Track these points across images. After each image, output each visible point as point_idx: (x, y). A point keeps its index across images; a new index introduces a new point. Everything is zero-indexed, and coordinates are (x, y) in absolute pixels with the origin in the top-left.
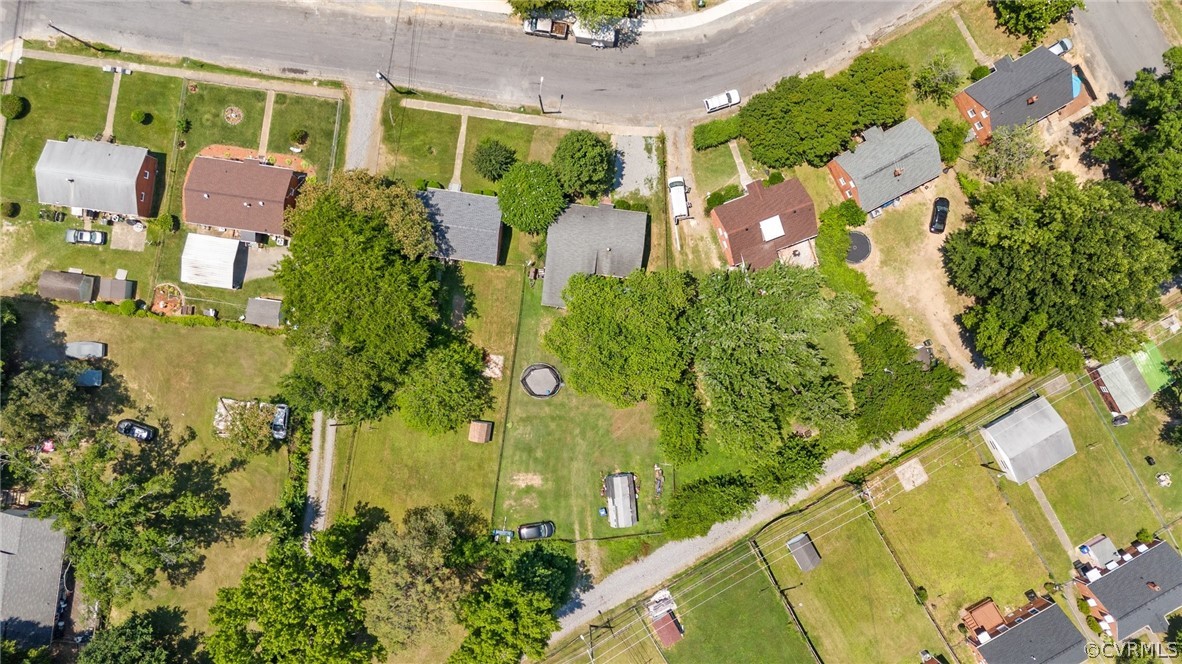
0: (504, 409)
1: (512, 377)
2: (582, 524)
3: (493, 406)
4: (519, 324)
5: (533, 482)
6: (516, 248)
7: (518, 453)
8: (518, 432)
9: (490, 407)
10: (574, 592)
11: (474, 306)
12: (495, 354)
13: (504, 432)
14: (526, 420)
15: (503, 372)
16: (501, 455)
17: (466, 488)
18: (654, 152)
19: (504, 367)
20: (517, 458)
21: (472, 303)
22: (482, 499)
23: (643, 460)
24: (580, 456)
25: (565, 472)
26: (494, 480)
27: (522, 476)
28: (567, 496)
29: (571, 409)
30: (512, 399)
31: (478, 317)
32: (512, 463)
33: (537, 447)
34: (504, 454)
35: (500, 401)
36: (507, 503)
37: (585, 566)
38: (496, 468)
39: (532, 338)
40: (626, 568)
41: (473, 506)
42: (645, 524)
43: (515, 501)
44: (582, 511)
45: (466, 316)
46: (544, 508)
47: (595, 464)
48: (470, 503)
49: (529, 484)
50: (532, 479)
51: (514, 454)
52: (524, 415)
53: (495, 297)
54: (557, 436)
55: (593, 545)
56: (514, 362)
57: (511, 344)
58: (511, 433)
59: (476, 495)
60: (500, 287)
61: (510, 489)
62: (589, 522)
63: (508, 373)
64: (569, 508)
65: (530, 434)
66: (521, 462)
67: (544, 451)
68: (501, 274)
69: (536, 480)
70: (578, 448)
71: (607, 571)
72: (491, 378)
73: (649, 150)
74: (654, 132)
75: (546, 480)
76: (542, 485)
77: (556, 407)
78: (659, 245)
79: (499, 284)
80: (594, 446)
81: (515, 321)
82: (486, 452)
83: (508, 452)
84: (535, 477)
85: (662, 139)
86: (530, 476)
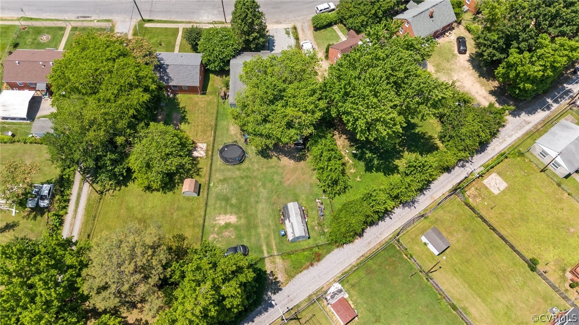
0: (207, 175)
1: (212, 155)
2: (269, 245)
3: (200, 173)
4: (216, 125)
5: (230, 220)
6: (213, 85)
7: (218, 202)
8: (217, 188)
9: (198, 175)
10: (267, 295)
11: (186, 117)
12: (201, 143)
13: (208, 189)
14: (224, 180)
15: (206, 153)
16: (206, 204)
17: (180, 229)
18: (291, 35)
19: (207, 151)
20: (218, 205)
21: (185, 116)
22: (193, 236)
23: (307, 197)
24: (263, 200)
25: (253, 211)
26: (202, 222)
27: (222, 217)
28: (256, 227)
29: (254, 171)
30: (213, 168)
31: (189, 123)
32: (215, 209)
33: (232, 197)
34: (209, 204)
35: (205, 171)
36: (212, 236)
37: (274, 275)
38: (202, 214)
39: (225, 132)
40: (305, 272)
41: (186, 242)
42: (315, 240)
43: (218, 235)
44: (268, 237)
45: (181, 124)
46: (240, 237)
47: (274, 203)
48: (184, 240)
49: (228, 222)
50: (230, 218)
51: (216, 203)
52: (222, 178)
53: (200, 111)
54: (246, 189)
55: (278, 260)
56: (213, 146)
57: (211, 136)
58: (213, 190)
59: (188, 233)
60: (203, 106)
61: (214, 227)
62: (273, 243)
63: (210, 153)
64: (258, 235)
65: (226, 189)
66: (221, 208)
67: (237, 199)
68: (204, 99)
69: (232, 219)
70: (261, 195)
71: (290, 276)
72: (198, 157)
73: (288, 33)
74: (290, 26)
75: (239, 218)
76: (237, 222)
77: (244, 171)
79: (202, 104)
80: (272, 192)
81: (213, 123)
82: (196, 204)
83: (211, 202)
84: (232, 216)
85: (295, 28)
86: (228, 216)
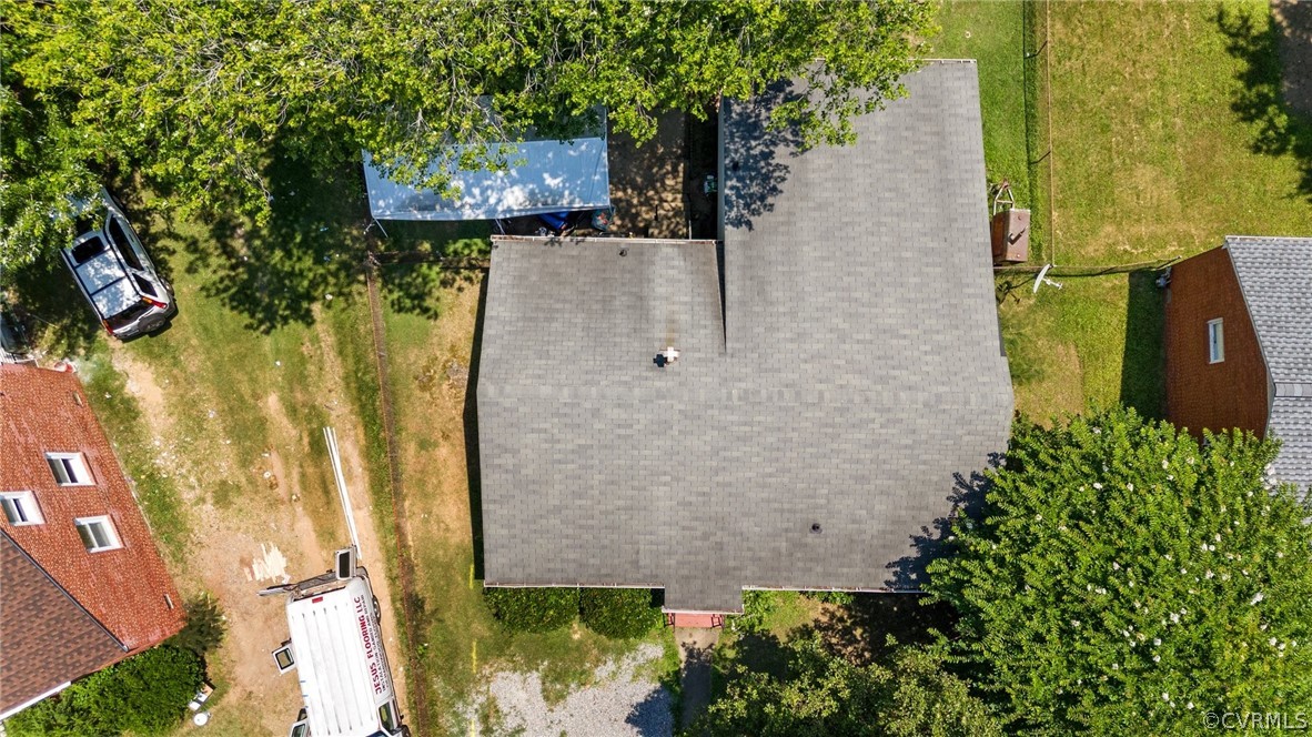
4: (1030, 17)
6: (1090, 357)
11: (1242, 65)
21: (1250, 79)
60: (1144, 174)
68: (1143, 230)
78: (424, 445)
81: (1053, 31)
